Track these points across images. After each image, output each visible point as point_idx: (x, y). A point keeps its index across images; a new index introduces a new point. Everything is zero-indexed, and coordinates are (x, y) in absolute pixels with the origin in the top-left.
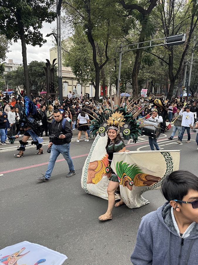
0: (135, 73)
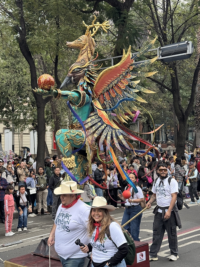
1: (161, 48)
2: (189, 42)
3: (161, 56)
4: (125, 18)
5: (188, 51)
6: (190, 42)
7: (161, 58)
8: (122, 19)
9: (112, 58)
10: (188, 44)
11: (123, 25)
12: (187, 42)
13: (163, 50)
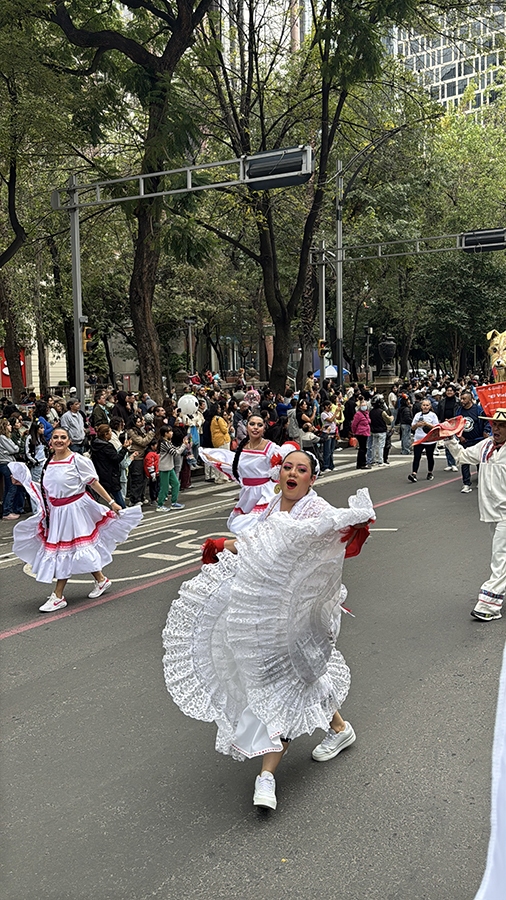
0: (141, 294)
1: (249, 158)
2: (306, 148)
3: (247, 177)
4: (164, 90)
5: (304, 166)
6: (309, 149)
7: (247, 180)
8: (158, 92)
9: (140, 177)
10: (304, 151)
11: (161, 106)
12: (301, 146)
13: (252, 162)
